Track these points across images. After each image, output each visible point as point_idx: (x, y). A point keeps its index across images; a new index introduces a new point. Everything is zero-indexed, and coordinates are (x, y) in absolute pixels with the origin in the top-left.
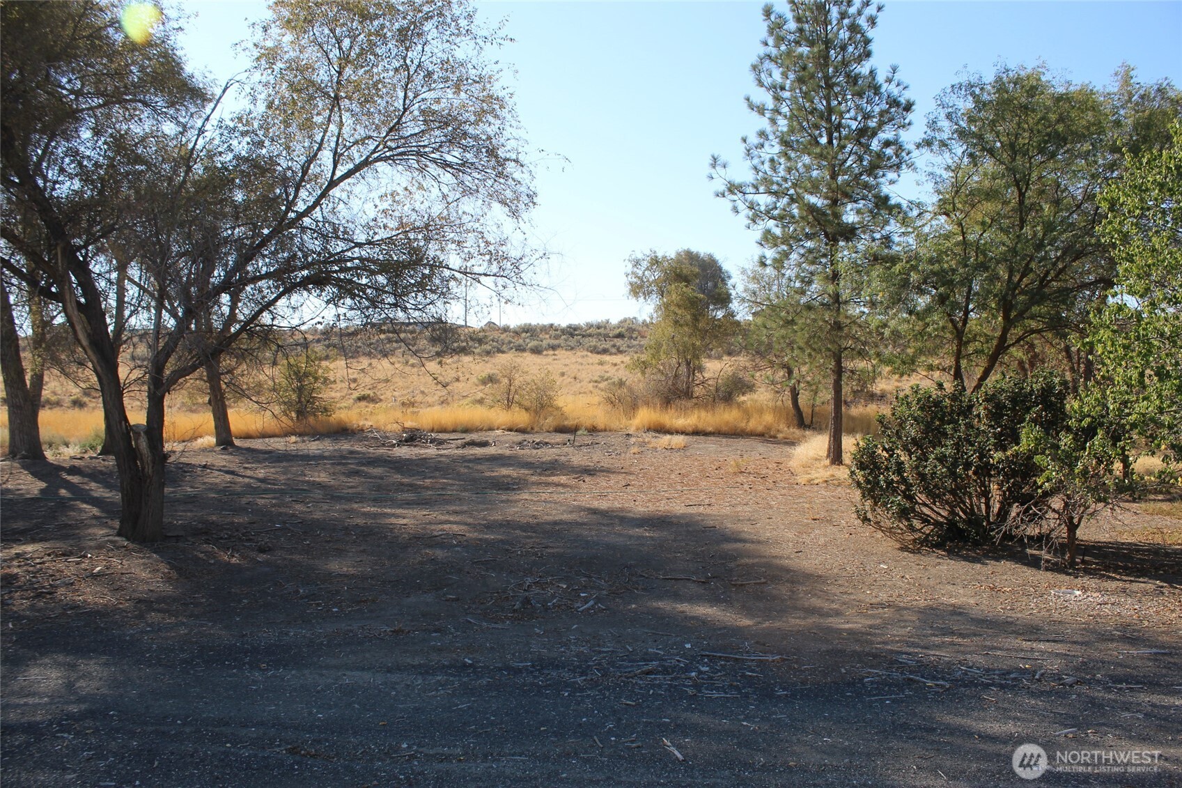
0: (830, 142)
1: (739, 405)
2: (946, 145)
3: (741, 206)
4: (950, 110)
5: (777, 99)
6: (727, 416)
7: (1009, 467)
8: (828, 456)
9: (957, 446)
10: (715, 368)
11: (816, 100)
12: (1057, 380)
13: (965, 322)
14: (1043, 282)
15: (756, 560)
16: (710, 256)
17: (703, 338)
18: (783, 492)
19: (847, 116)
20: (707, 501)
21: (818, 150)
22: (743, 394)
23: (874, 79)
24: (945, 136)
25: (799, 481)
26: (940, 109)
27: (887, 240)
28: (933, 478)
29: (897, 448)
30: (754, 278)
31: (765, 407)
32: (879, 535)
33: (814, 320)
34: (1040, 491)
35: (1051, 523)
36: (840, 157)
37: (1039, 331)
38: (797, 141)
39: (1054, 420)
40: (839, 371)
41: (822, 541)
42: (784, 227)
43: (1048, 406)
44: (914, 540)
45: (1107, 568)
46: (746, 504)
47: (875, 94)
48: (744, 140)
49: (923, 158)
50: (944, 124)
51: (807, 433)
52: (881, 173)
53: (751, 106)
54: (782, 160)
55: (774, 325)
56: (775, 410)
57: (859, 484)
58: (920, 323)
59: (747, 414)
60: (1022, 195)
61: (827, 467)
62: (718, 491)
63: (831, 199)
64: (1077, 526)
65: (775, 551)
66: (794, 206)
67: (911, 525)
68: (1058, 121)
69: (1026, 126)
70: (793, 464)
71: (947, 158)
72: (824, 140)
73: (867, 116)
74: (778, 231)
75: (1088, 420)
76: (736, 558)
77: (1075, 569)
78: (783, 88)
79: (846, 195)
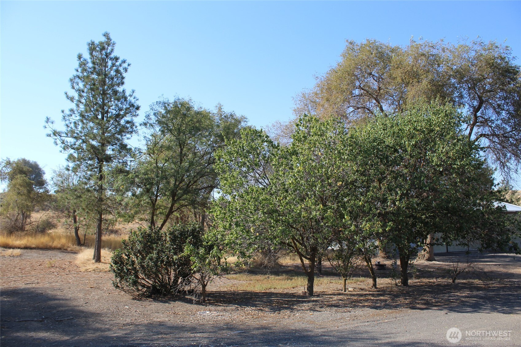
0: (103, 118)
1: (49, 235)
2: (152, 126)
3: (59, 142)
4: (155, 112)
5: (81, 96)
6: (43, 240)
7: (180, 262)
8: (94, 258)
9: (158, 253)
10: (37, 217)
11: (98, 99)
12: (197, 226)
13: (156, 200)
14: (188, 186)
15: (66, 308)
16: (35, 163)
17: (32, 202)
18: (74, 275)
19: (111, 108)
20: (36, 281)
21: (97, 121)
22: (50, 229)
23: (124, 94)
24: (151, 122)
25: (81, 270)
26: (151, 111)
27: (125, 163)
28: (148, 267)
29: (131, 254)
30: (59, 175)
31: (61, 236)
32: (123, 293)
33: (90, 196)
34: (192, 271)
35: (195, 285)
36: (107, 125)
37: (186, 206)
38: (88, 116)
39: (197, 242)
40: (100, 220)
41: (97, 297)
42: (78, 153)
43: (195, 237)
44: (139, 295)
45: (217, 302)
46: (57, 282)
47: (125, 101)
48: (63, 112)
49: (142, 130)
50: (153, 117)
51: (83, 248)
52: (124, 134)
53: (68, 97)
54: (80, 123)
55: (71, 198)
56: (67, 237)
57: (114, 271)
58: (137, 200)
59: (53, 239)
60: (182, 150)
61: (94, 263)
62: (41, 276)
63: (101, 143)
64: (206, 285)
65: (75, 303)
66: (85, 144)
67: (138, 288)
68: (197, 122)
69: (184, 122)
70: (78, 262)
71: (152, 131)
72: (100, 117)
73: (121, 110)
74: (76, 155)
75: (211, 242)
76: (56, 308)
77: (205, 303)
78: (83, 92)
79: (109, 142)
